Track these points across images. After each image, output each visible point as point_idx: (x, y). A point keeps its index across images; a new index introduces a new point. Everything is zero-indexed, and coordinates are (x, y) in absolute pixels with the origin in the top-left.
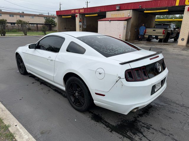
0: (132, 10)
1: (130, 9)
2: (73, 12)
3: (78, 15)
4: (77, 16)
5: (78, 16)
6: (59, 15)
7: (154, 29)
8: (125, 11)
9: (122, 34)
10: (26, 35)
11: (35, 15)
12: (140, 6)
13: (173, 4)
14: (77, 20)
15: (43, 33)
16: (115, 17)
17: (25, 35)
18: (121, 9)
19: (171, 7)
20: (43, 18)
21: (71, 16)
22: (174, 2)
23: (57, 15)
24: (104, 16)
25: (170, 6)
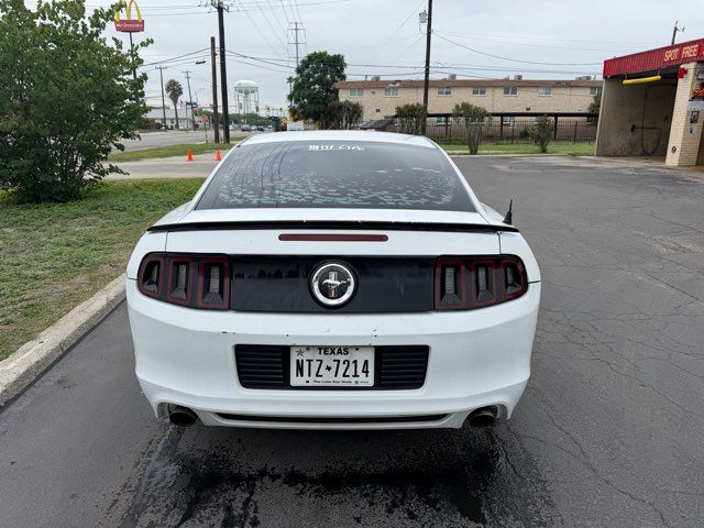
2: (670, 56)
3: (691, 67)
4: (685, 71)
5: (691, 73)
6: (612, 77)
10: (475, 153)
11: (558, 84)
14: (685, 88)
15: (537, 148)
17: (472, 153)
20: (588, 91)
21: (659, 77)
23: (605, 77)
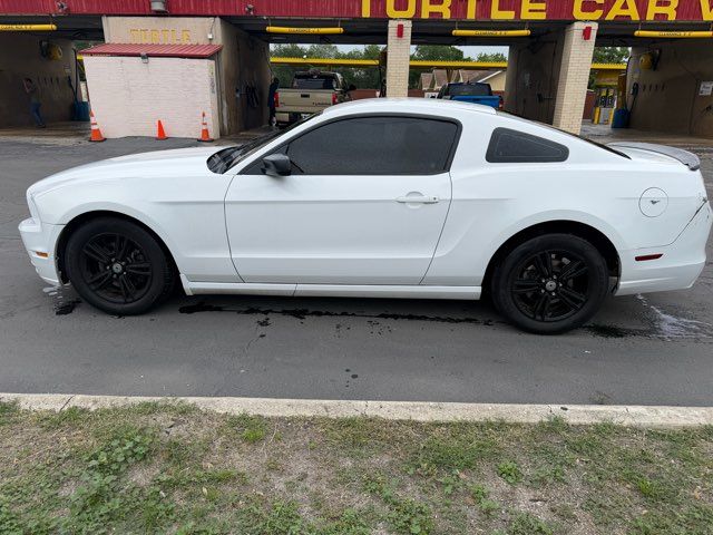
0: (218, 19)
1: (210, 13)
7: (305, 92)
8: (191, 19)
9: (209, 110)
12: (251, 6)
13: (354, 11)
16: (149, 41)
18: (174, 12)
19: (349, 21)
22: (357, 4)
24: (98, 35)
25: (345, 16)
